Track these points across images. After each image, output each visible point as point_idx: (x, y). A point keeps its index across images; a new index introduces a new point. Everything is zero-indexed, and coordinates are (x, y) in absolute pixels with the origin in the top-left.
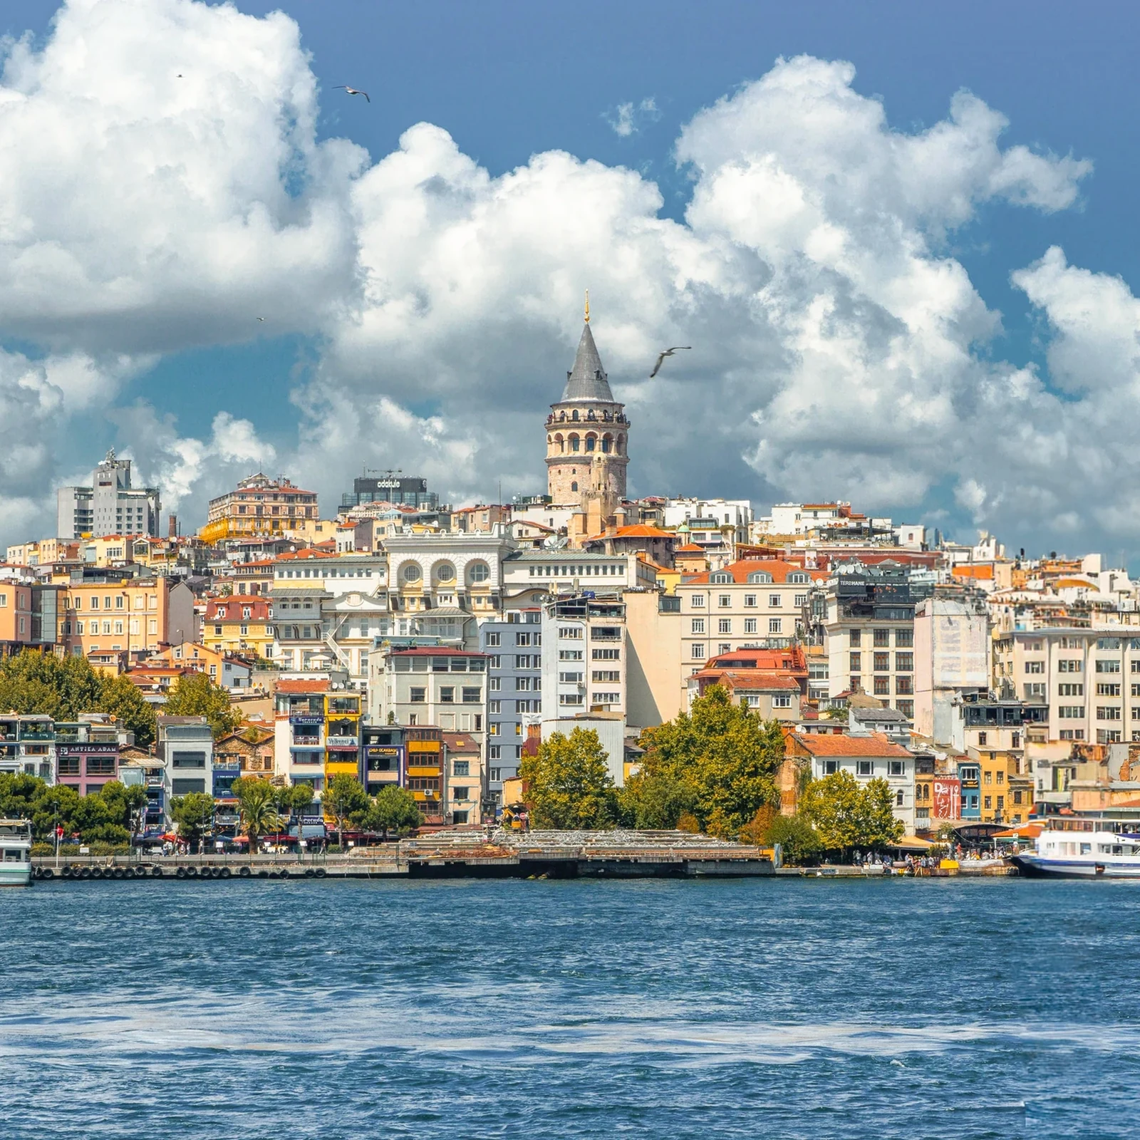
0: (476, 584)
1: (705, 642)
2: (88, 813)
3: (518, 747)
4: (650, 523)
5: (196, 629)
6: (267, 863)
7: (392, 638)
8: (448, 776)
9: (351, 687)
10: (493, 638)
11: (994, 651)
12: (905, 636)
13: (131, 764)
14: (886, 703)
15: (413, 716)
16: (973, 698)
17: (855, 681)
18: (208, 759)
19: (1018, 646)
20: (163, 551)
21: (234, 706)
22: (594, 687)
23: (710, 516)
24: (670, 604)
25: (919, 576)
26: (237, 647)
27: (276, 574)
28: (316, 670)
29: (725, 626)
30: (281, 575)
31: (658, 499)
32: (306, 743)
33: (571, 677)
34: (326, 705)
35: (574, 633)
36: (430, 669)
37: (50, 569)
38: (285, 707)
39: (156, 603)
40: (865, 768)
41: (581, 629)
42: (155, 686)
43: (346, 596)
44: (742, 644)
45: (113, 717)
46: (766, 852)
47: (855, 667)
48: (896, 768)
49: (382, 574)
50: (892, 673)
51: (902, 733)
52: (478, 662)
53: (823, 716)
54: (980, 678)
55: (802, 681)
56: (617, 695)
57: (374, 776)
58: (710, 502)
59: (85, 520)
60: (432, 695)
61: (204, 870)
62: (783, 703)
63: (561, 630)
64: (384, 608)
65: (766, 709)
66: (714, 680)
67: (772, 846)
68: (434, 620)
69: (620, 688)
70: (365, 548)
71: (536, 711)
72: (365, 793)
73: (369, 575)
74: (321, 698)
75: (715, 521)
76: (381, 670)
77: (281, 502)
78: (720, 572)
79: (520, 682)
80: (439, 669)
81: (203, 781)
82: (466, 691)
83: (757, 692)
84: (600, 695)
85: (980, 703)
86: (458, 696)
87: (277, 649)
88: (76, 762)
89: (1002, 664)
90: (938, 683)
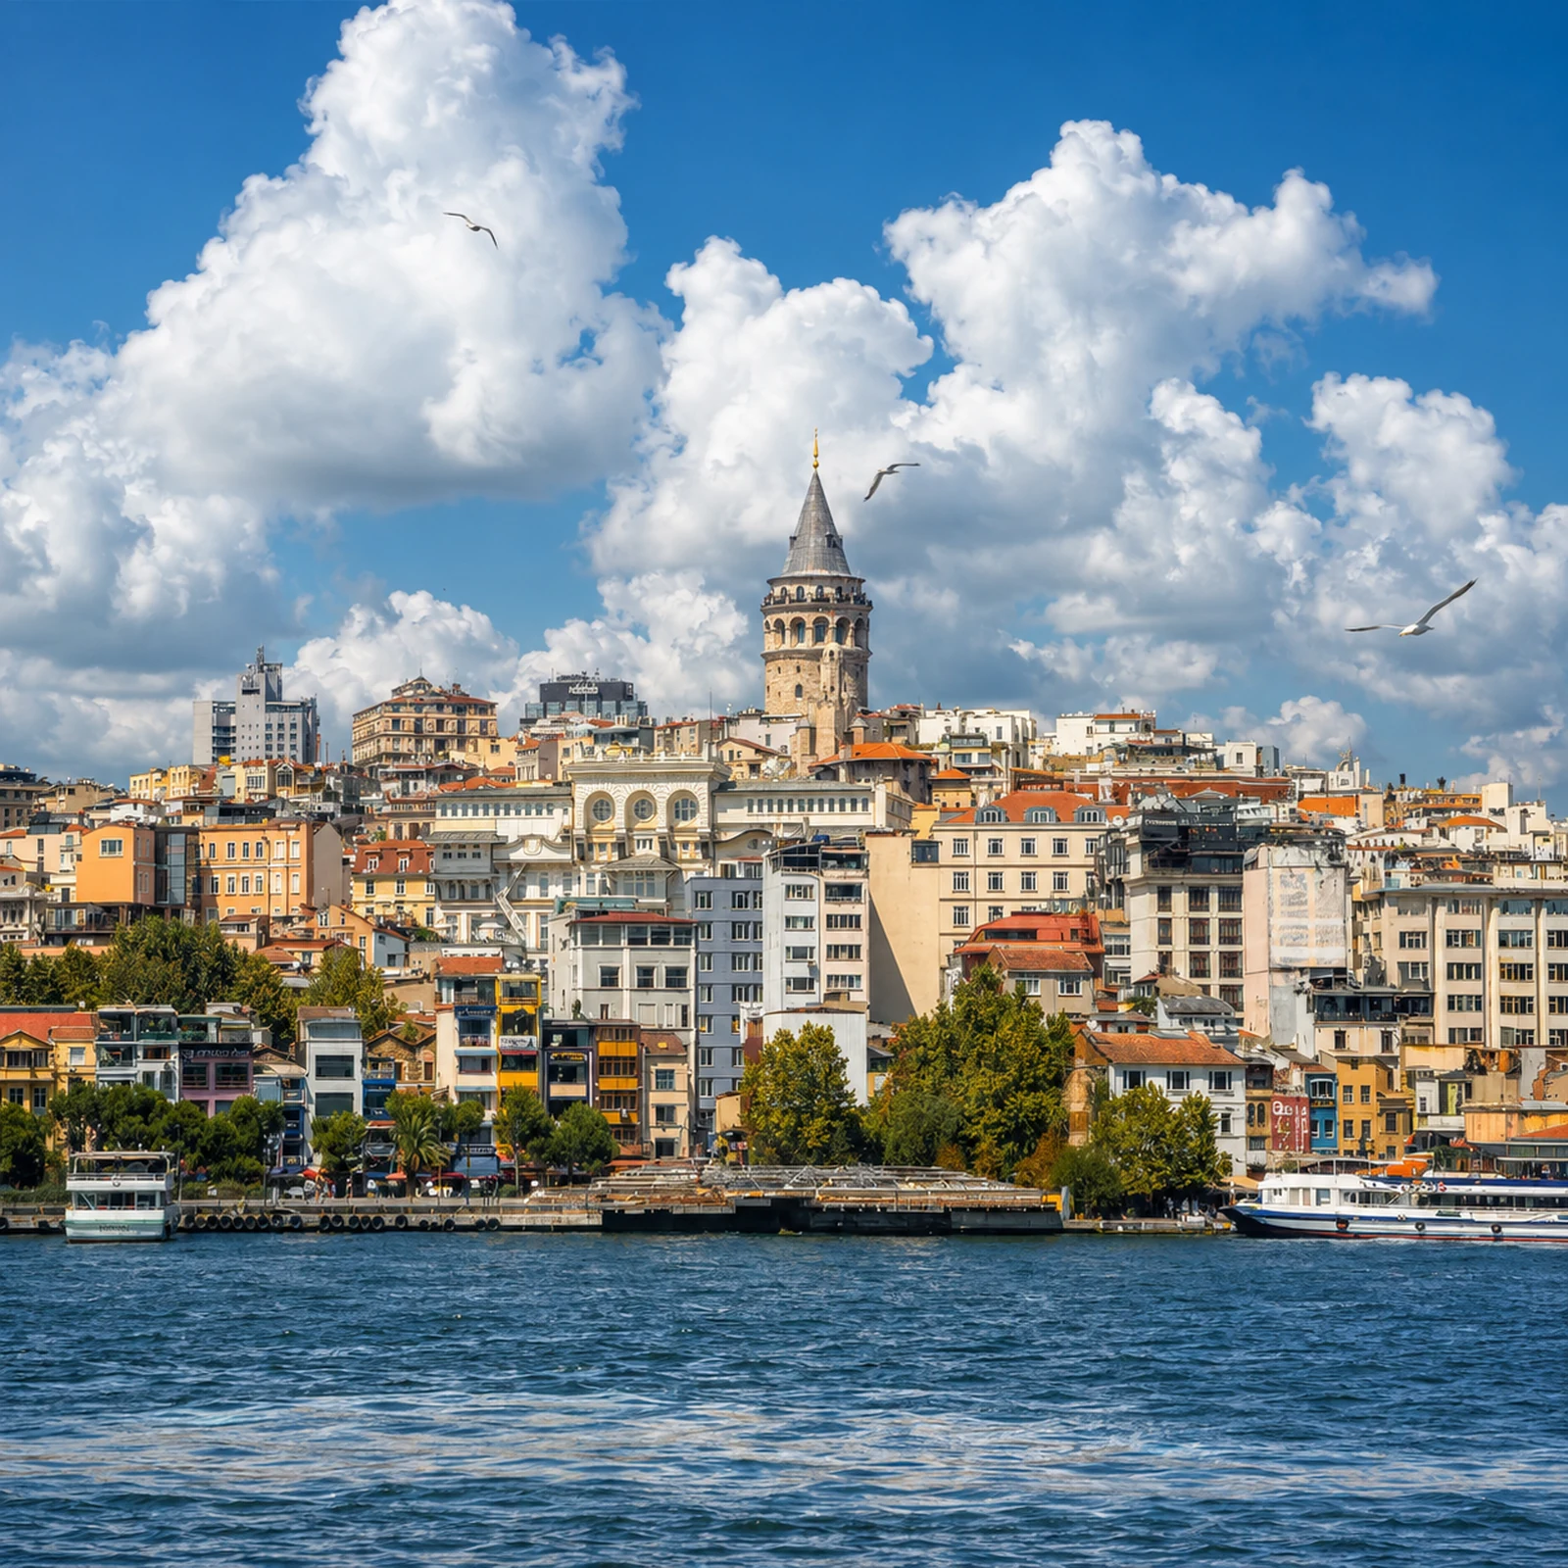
0: (682, 824)
1: (971, 904)
2: (217, 1139)
3: (734, 1049)
4: (898, 740)
5: (347, 887)
6: (427, 1210)
7: (578, 900)
8: (648, 1090)
9: (529, 966)
10: (704, 899)
11: (1354, 918)
12: (1232, 896)
13: (267, 1073)
14: (1206, 989)
15: (604, 1007)
16: (1328, 983)
17: (1165, 958)
18: (357, 1066)
19: (1388, 911)
20: (308, 782)
21: (387, 993)
22: (829, 968)
23: (977, 730)
24: (925, 853)
25: (1251, 813)
26: (392, 911)
27: (438, 812)
28: (486, 943)
29: (995, 882)
30: (444, 813)
31: (909, 706)
32: (474, 1044)
33: (799, 954)
34: (499, 992)
35: (803, 892)
36: (624, 942)
37: (180, 806)
38: (449, 996)
39: (298, 852)
40: (1179, 1080)
41: (811, 887)
42: (296, 965)
43: (522, 841)
44: (1017, 907)
45: (247, 1008)
46: (1051, 1198)
47: (1165, 939)
48: (1221, 1081)
49: (565, 811)
50: (1214, 947)
51: (1228, 1031)
52: (684, 932)
53: (1123, 1009)
54: (1335, 955)
55: (1096, 958)
56: (859, 977)
57: (558, 1090)
58: (978, 712)
59: (227, 740)
60: (627, 978)
61: (353, 1220)
62: (1070, 990)
63: (788, 887)
64: (567, 857)
65: (1048, 997)
66: (981, 957)
67: (1058, 1190)
68: (628, 874)
69: (861, 968)
70: (549, 777)
71: (755, 1000)
72: (547, 1113)
73: (550, 812)
74: (492, 981)
75: (983, 738)
76: (565, 944)
77: (448, 714)
78: (990, 806)
79: (736, 959)
80: (636, 941)
81: (351, 1095)
82: (669, 971)
83: (1037, 975)
84: (837, 977)
85: (1337, 991)
86: (659, 978)
87: (439, 914)
88: (203, 1069)
89: (1367, 936)
90: (1277, 961)
